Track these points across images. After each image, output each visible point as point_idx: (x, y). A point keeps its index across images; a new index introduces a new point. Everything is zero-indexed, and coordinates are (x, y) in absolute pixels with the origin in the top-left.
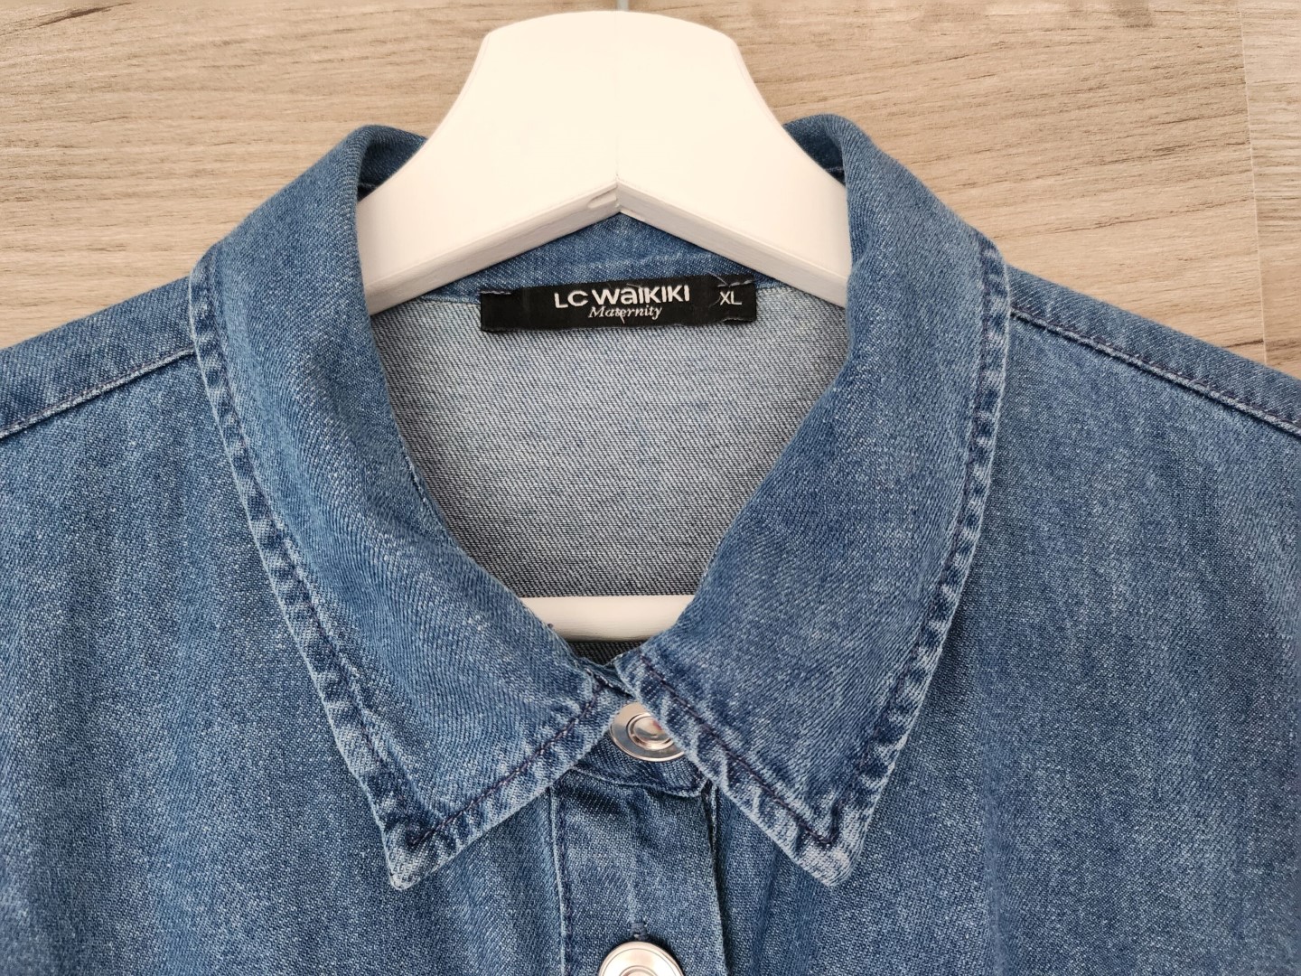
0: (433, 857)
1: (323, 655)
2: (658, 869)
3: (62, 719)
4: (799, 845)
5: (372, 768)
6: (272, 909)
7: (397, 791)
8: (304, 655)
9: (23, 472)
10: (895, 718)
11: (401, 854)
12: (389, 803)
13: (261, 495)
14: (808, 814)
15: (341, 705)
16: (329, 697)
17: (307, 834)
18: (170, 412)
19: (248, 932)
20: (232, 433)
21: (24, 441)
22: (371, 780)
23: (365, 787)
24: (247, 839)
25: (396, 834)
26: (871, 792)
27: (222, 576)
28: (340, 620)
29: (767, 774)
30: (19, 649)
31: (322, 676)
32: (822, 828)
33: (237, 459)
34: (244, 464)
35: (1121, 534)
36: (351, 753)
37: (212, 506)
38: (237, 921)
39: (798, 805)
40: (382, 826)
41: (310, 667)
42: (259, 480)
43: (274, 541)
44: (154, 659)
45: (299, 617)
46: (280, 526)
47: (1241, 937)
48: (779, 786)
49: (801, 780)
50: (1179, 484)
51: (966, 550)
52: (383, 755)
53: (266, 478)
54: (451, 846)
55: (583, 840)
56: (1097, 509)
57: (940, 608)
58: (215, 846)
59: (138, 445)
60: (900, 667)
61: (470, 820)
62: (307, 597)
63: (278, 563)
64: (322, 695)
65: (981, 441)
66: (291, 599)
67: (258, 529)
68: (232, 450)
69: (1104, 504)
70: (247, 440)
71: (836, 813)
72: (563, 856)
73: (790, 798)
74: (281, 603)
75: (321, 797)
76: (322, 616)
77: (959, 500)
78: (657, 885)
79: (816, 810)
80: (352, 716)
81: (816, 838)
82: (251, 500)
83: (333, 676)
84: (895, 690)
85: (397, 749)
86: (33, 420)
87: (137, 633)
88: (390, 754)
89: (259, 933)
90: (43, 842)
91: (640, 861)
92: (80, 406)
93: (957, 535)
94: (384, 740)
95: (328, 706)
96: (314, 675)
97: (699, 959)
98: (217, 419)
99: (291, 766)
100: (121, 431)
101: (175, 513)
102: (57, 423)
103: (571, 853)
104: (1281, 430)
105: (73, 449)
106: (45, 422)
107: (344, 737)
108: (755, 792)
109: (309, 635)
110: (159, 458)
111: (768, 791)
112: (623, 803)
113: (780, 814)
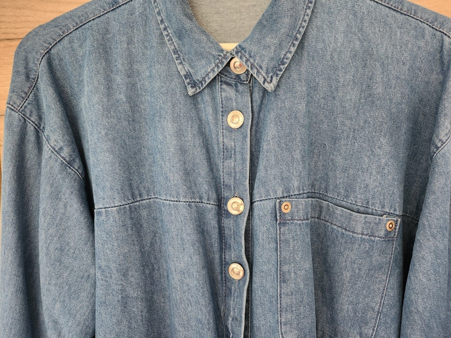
0: (196, 90)
1: (175, 52)
2: (239, 96)
3: (128, 65)
4: (264, 83)
5: (185, 73)
6: (167, 99)
7: (190, 78)
8: (172, 52)
9: (117, 17)
10: (285, 60)
11: (190, 89)
12: (188, 80)
13: (163, 19)
14: (266, 77)
15: (179, 61)
16: (177, 60)
17: (173, 86)
18: (144, 4)
19: (163, 103)
20: (156, 7)
21: (116, 10)
22: (185, 76)
23: (183, 77)
24: (163, 87)
25: (190, 85)
26: (279, 75)
27: (155, 36)
28: (178, 44)
29: (258, 67)
30: (119, 51)
31: (175, 56)
32: (269, 80)
33: (157, 12)
34: (159, 13)
35: (342, 29)
36: (181, 70)
37: (153, 23)
38: (161, 102)
39: (264, 74)
40: (187, 85)
41: (173, 54)
42: (162, 15)
43: (165, 29)
44: (143, 54)
45: (171, 44)
46: (166, 25)
47: (358, 113)
48: (260, 70)
49: (265, 69)
50: (357, 17)
51: (303, 27)
52: (187, 70)
53: (163, 15)
54: (200, 88)
55: (225, 91)
56: (337, 23)
57: (296, 39)
58: (157, 88)
59: (138, 11)
60: (287, 50)
61: (203, 83)
62: (172, 40)
63: (166, 33)
64: (175, 60)
65: (310, 5)
66: (169, 41)
67: (162, 27)
68: (157, 10)
69: (339, 22)
70: (159, 8)
71: (272, 78)
72: (221, 95)
73: (262, 73)
74: (167, 42)
75: (176, 80)
76: (175, 44)
77: (302, 16)
78: (239, 100)
79: (268, 76)
80: (181, 63)
81: (268, 82)
82: (160, 21)
83: (177, 56)
84: (285, 55)
85: (190, 69)
86: (118, 6)
87: (140, 49)
88: (188, 70)
89: (165, 103)
90: (127, 87)
91: (236, 95)
92: (126, 3)
93: (301, 24)
94: (187, 67)
95: (176, 62)
96: (173, 56)
97: (246, 112)
98: (153, 4)
99: (170, 74)
100: (135, 8)
101: (146, 25)
102: (122, 6)
103: (223, 94)
104: (383, 5)
105: (126, 12)
106: (120, 6)
107: (180, 67)
108: (256, 71)
109: (173, 47)
110: (141, 13)
111: (258, 71)
112: (233, 85)
113: (260, 76)
